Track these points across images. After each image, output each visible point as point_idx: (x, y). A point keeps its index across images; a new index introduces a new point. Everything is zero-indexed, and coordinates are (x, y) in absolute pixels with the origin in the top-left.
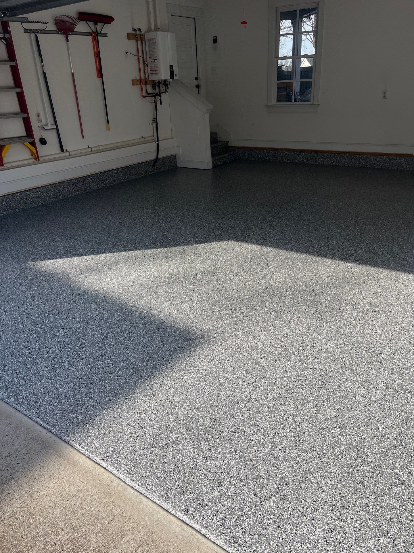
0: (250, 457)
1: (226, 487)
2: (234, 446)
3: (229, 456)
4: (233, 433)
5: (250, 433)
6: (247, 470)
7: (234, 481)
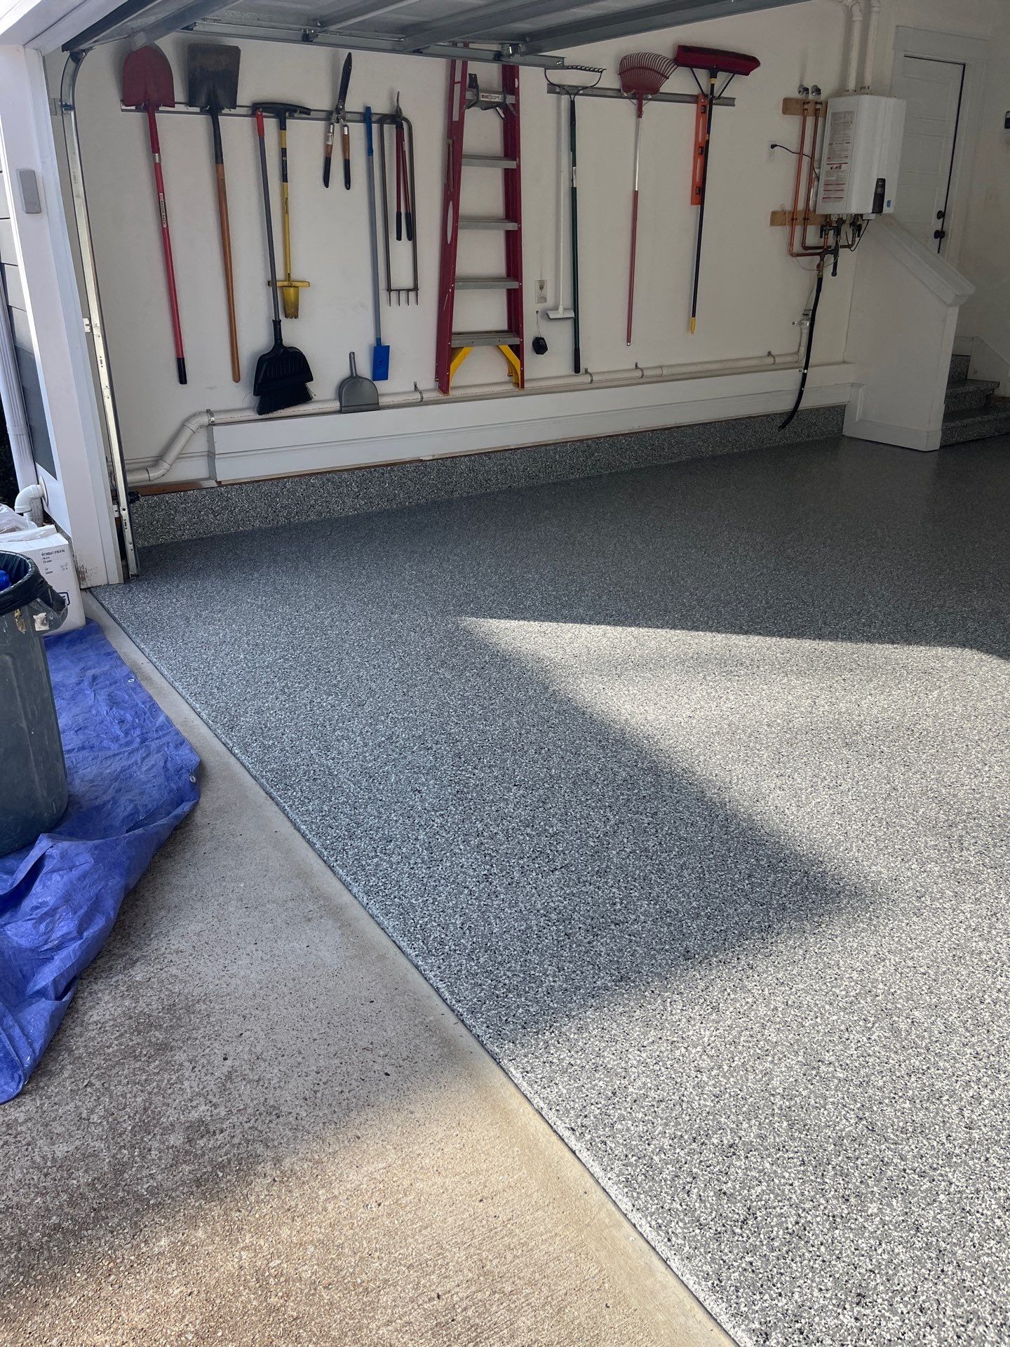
0: (955, 1254)
1: (877, 1313)
3: (896, 1234)
5: (964, 1191)
6: (941, 1287)
7: (901, 1305)
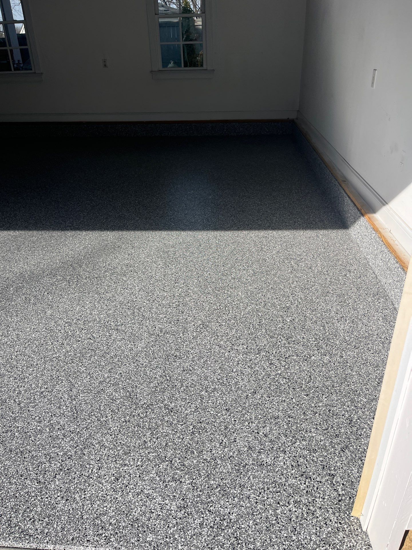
2: (8, 446)
4: (5, 434)
